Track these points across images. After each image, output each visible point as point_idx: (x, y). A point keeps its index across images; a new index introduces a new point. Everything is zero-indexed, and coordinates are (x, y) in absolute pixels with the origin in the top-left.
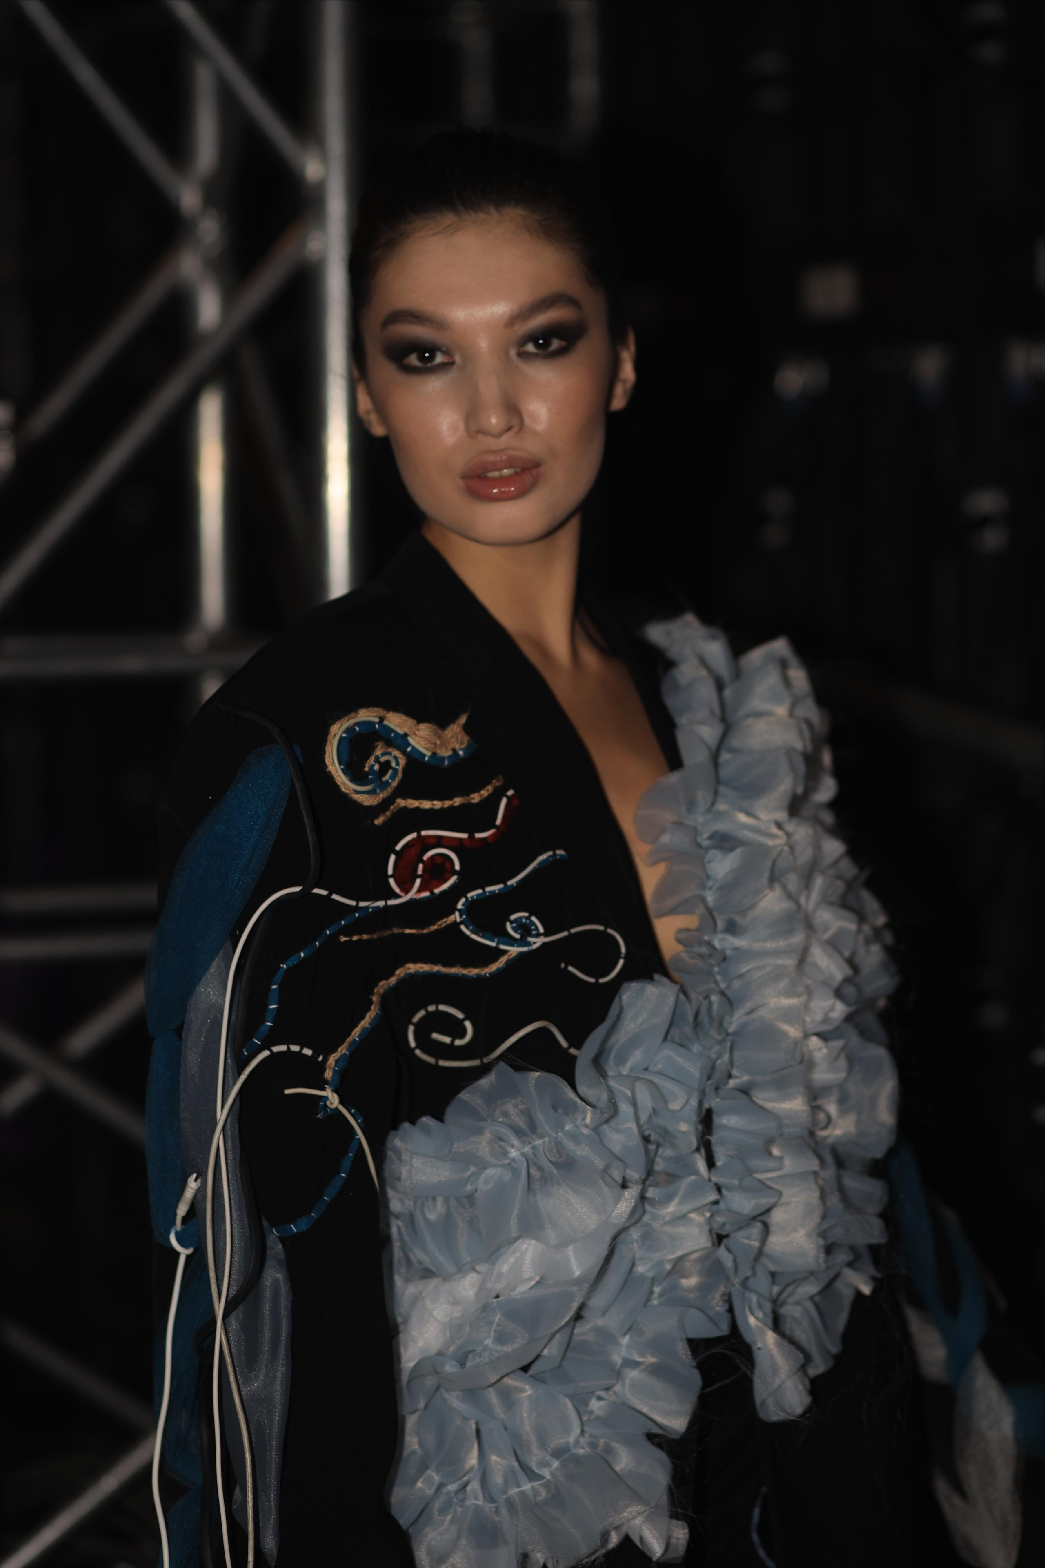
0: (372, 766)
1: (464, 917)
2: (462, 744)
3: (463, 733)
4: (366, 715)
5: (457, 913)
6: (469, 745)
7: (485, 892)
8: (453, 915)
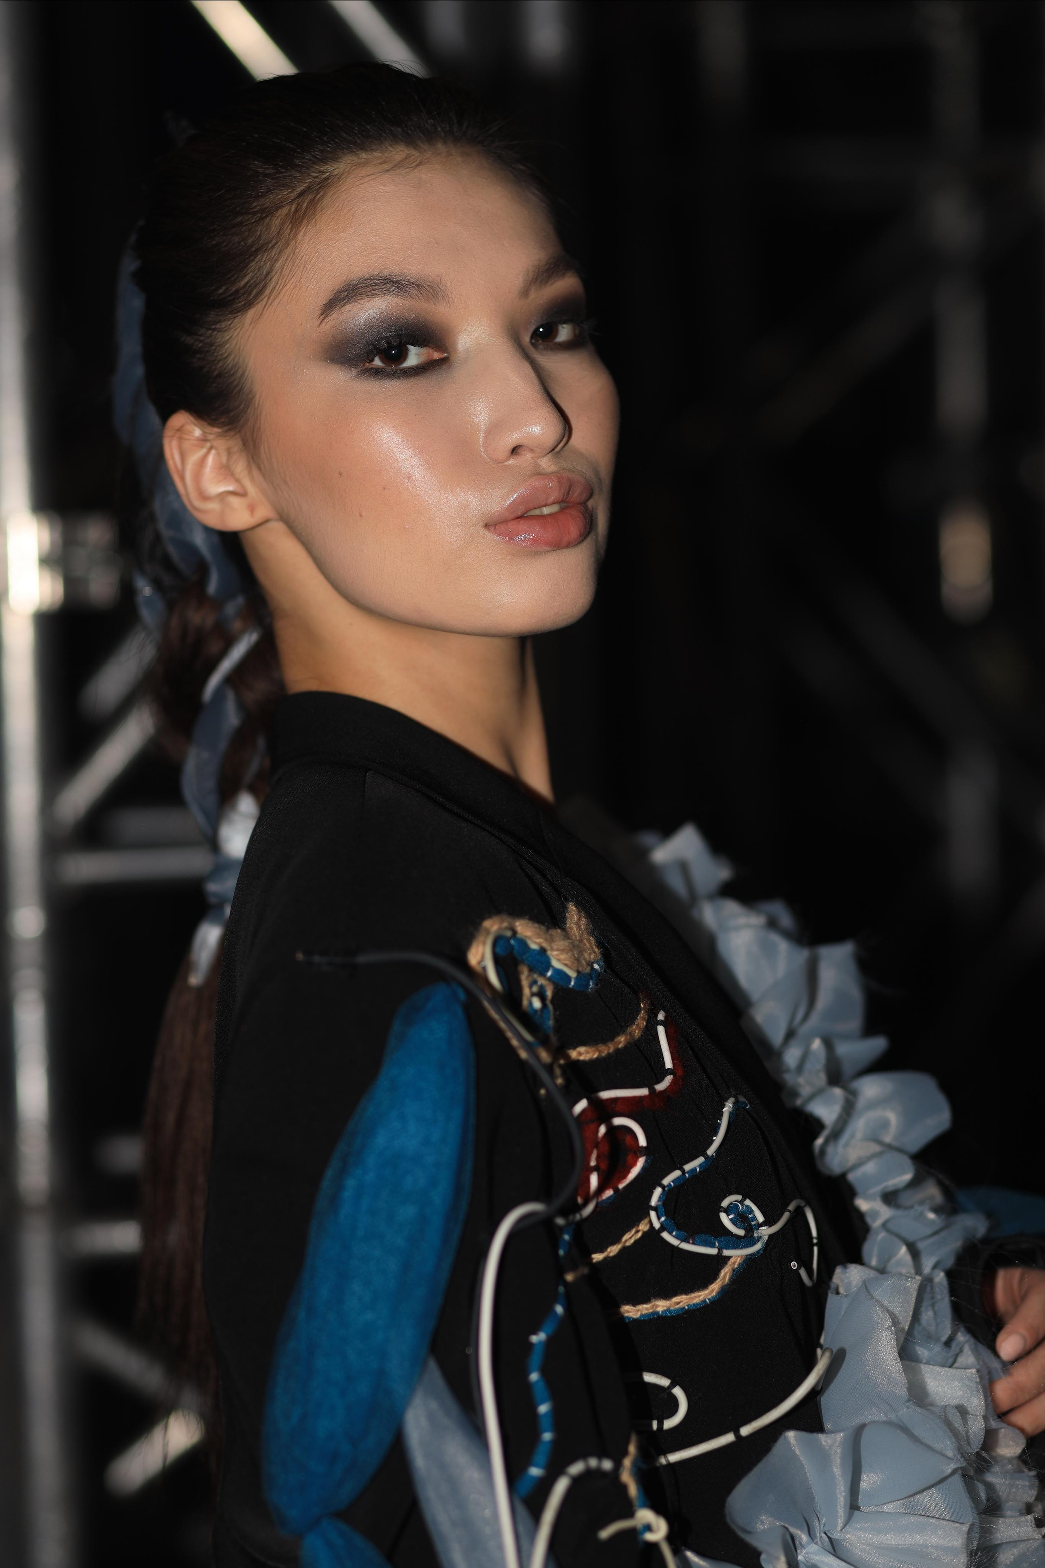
2: (592, 952)
3: (586, 935)
7: (684, 1172)
8: (646, 1221)
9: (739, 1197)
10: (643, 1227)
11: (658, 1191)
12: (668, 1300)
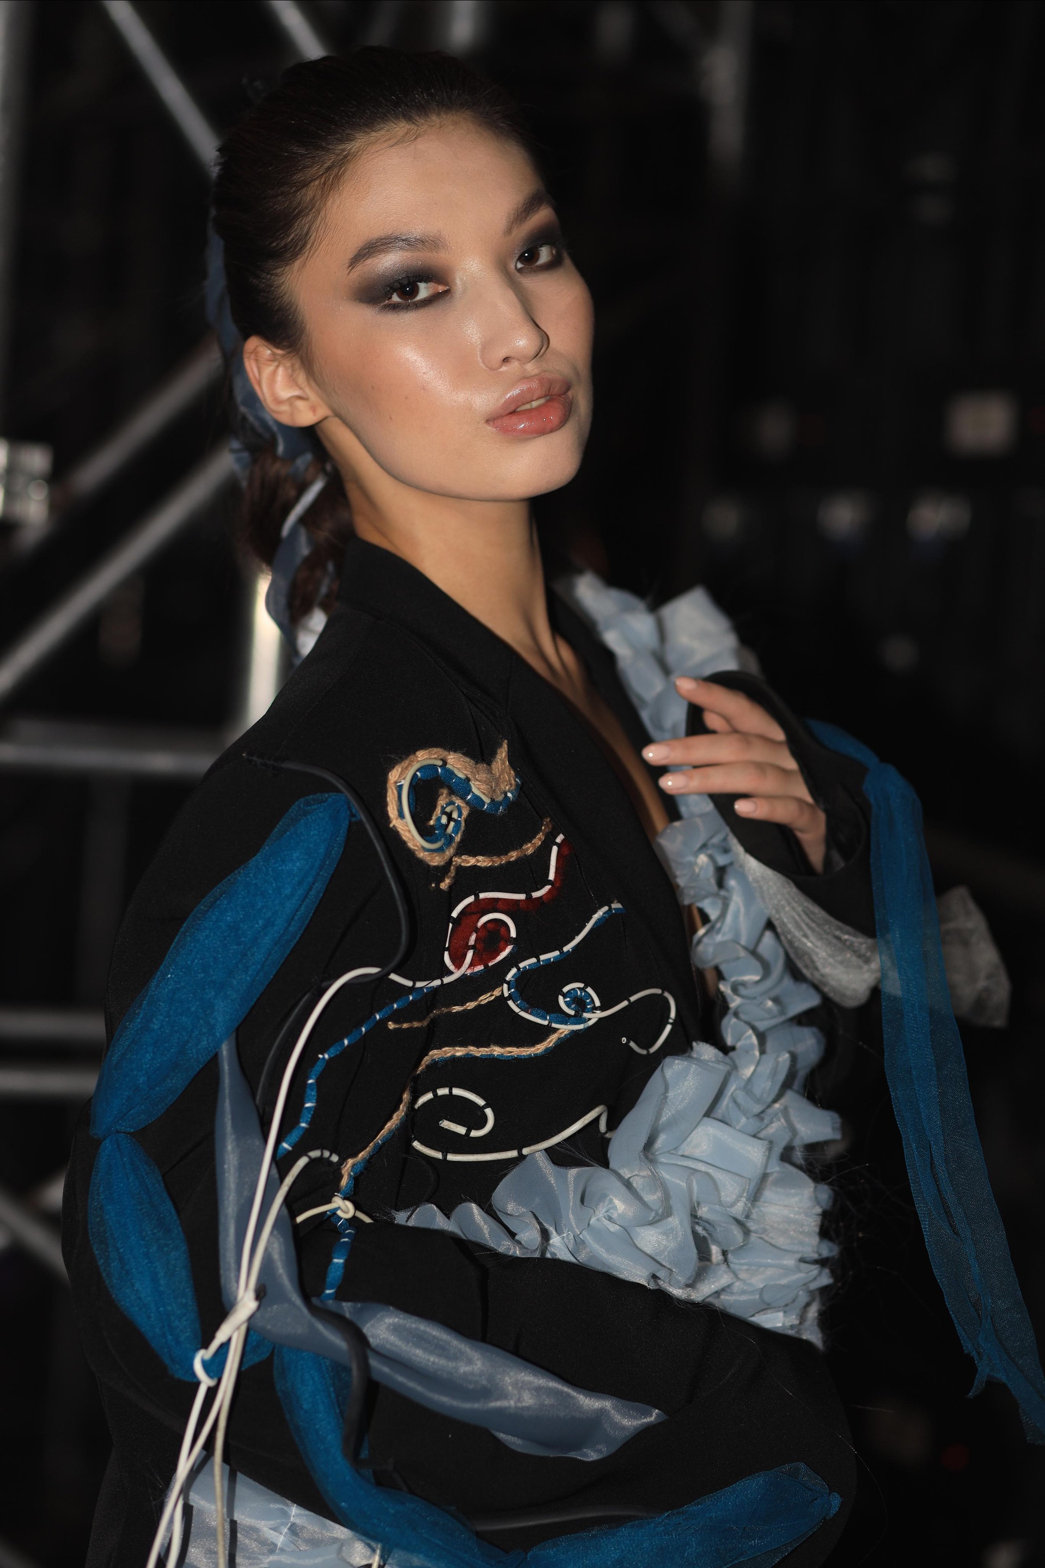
0: (439, 819)
1: (513, 990)
2: (511, 785)
3: (509, 767)
4: (428, 757)
5: (505, 986)
7: (539, 960)
8: (500, 989)
9: (582, 986)
10: (497, 993)
11: (514, 971)
12: (503, 1048)
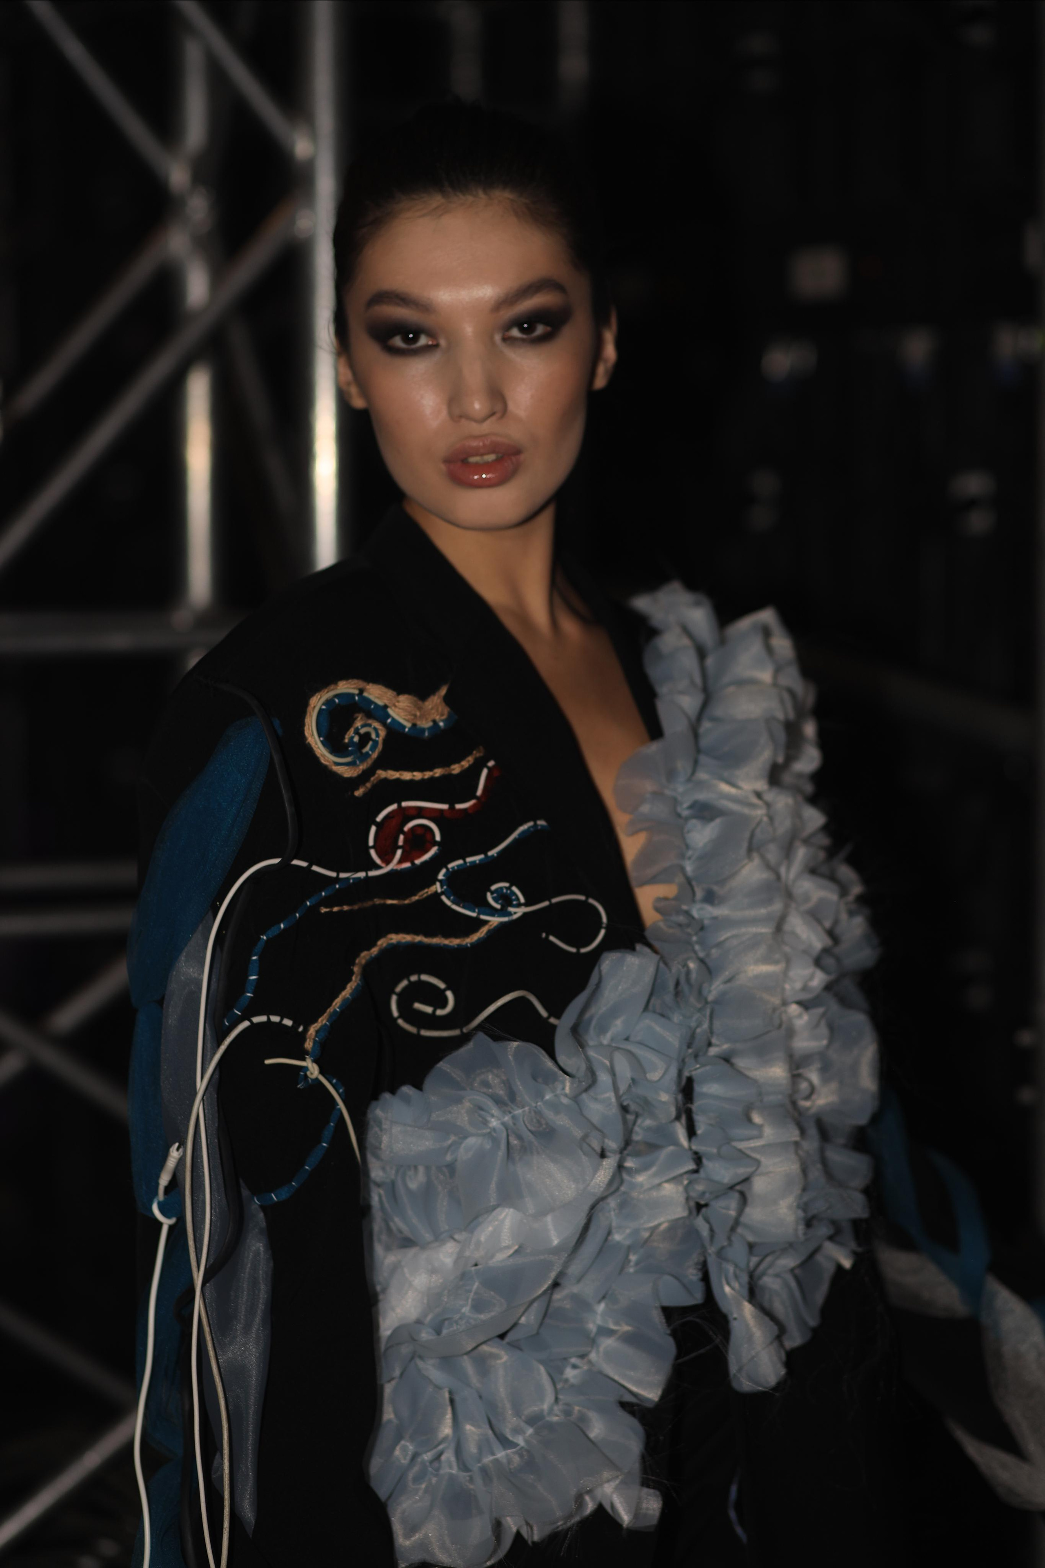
2: (442, 715)
3: (444, 704)
4: (346, 687)
5: (438, 884)
6: (449, 716)
7: (465, 862)
8: (434, 886)
9: (507, 885)
